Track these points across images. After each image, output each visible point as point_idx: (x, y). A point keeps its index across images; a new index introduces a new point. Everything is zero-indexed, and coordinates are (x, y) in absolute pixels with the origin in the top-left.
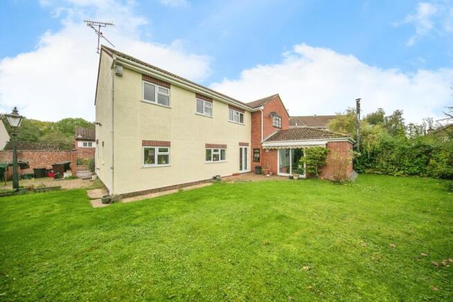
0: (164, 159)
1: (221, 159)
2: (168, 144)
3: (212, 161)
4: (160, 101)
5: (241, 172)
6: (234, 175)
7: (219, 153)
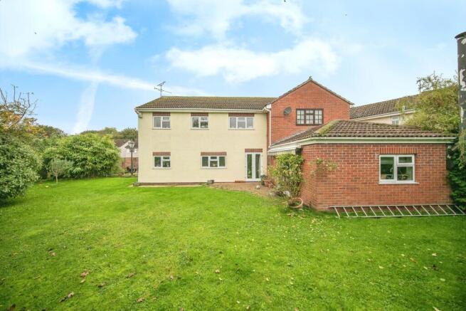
0: (167, 164)
1: (220, 165)
2: (169, 154)
3: (209, 167)
4: (164, 126)
5: (250, 180)
6: (236, 182)
7: (218, 160)
